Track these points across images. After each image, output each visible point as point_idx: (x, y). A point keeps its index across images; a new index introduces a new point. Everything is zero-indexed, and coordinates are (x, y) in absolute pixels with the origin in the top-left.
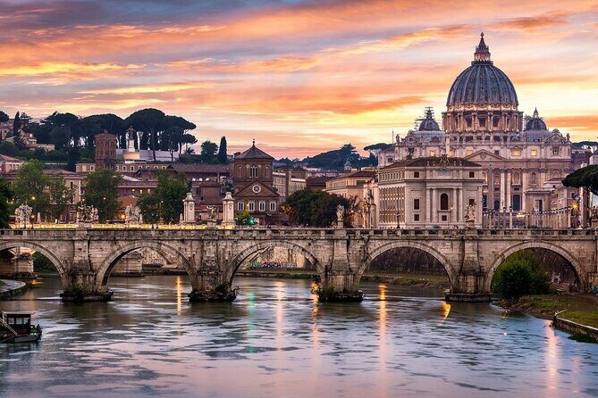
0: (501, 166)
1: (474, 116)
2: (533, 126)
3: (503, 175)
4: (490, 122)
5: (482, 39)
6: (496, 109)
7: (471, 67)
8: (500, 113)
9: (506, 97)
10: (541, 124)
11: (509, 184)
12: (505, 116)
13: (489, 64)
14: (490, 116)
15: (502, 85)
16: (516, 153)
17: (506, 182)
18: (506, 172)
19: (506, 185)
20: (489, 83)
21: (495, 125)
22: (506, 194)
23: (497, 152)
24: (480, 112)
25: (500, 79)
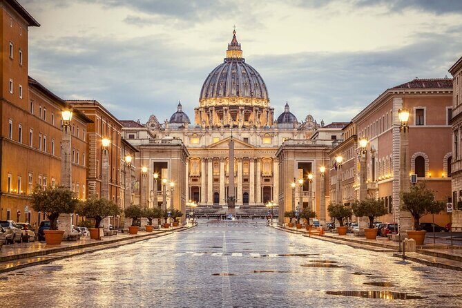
0: (250, 154)
1: (226, 110)
2: (284, 120)
3: (252, 164)
4: (240, 116)
5: (234, 37)
6: (247, 104)
7: (223, 64)
8: (251, 108)
9: (258, 92)
10: (292, 118)
11: (259, 174)
12: (256, 111)
13: (241, 61)
14: (242, 110)
15: (253, 80)
16: (267, 141)
17: (256, 172)
18: (256, 161)
19: (255, 176)
20: (241, 77)
21: (246, 120)
22: (255, 185)
23: (246, 139)
24: (231, 107)
25: (252, 75)
